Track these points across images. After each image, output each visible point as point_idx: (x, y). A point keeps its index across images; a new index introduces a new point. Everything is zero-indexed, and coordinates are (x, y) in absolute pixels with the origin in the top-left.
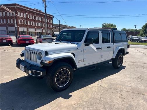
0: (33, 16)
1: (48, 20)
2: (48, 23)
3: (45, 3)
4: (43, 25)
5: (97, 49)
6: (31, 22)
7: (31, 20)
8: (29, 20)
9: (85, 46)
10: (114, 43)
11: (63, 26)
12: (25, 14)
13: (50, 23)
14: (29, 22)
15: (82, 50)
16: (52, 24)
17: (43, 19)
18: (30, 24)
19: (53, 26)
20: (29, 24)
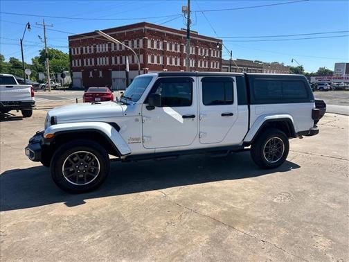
0: (179, 46)
1: (210, 51)
2: (209, 59)
3: (189, 16)
4: (199, 64)
5: (184, 117)
6: (173, 60)
7: (173, 54)
8: (170, 54)
9: (148, 109)
10: (251, 106)
11: (247, 65)
12: (161, 43)
13: (215, 59)
14: (168, 59)
15: (139, 118)
16: (220, 60)
17: (199, 50)
18: (171, 62)
19: (221, 64)
20: (168, 64)
